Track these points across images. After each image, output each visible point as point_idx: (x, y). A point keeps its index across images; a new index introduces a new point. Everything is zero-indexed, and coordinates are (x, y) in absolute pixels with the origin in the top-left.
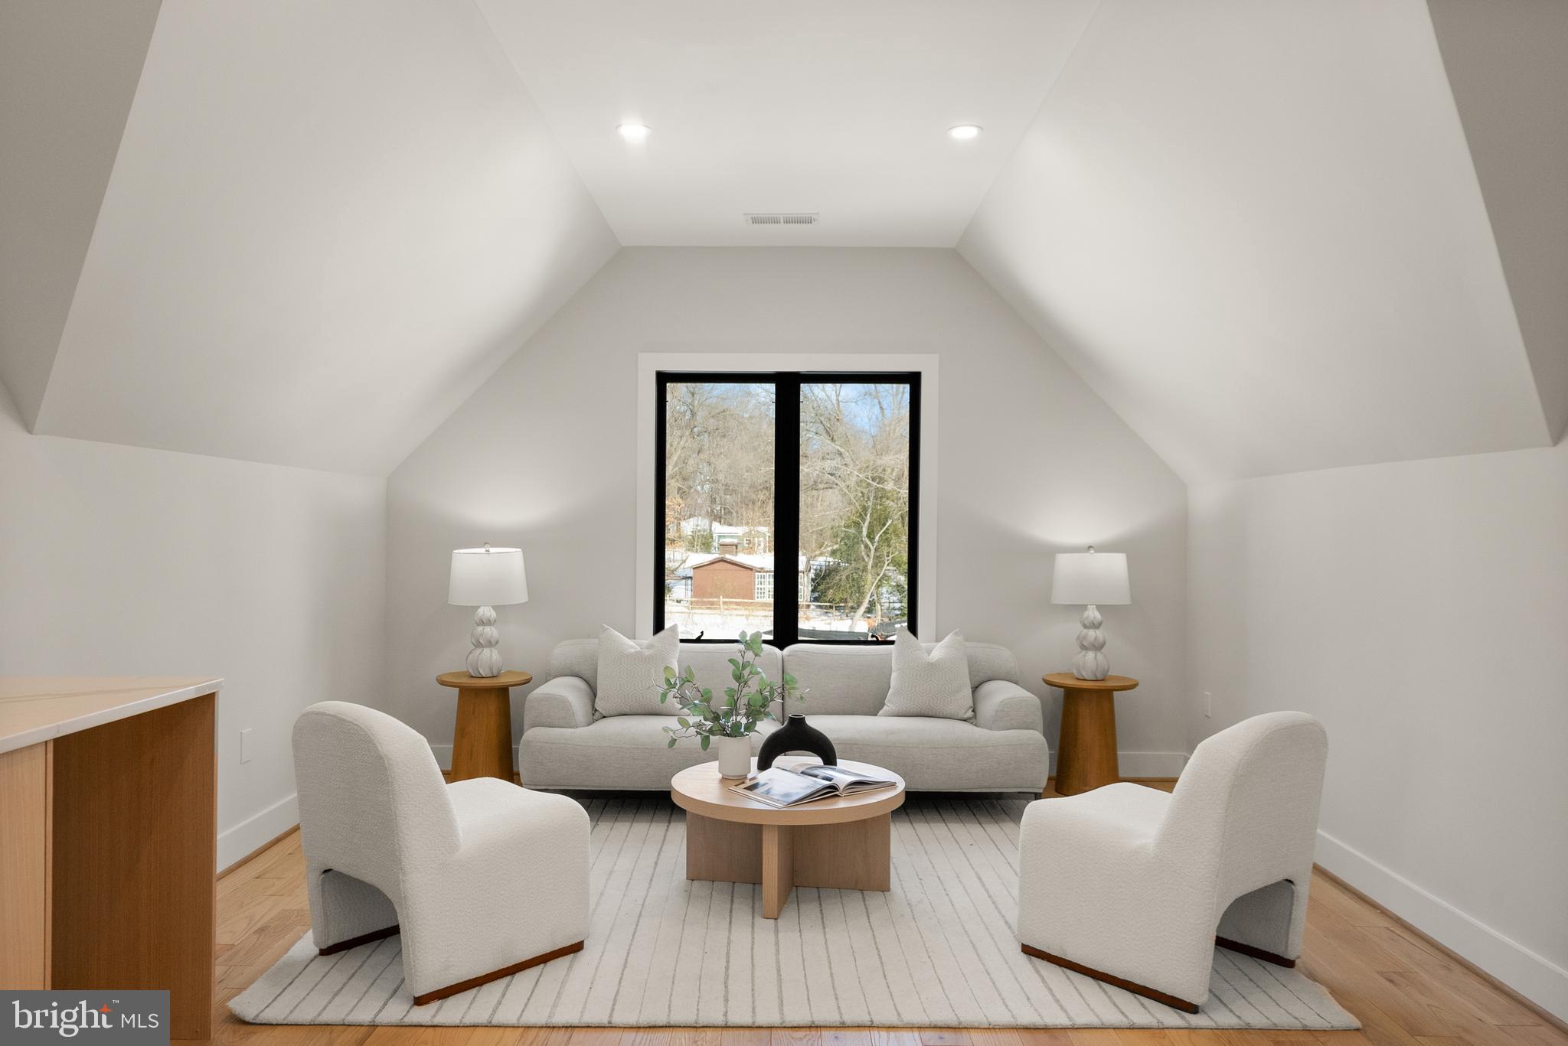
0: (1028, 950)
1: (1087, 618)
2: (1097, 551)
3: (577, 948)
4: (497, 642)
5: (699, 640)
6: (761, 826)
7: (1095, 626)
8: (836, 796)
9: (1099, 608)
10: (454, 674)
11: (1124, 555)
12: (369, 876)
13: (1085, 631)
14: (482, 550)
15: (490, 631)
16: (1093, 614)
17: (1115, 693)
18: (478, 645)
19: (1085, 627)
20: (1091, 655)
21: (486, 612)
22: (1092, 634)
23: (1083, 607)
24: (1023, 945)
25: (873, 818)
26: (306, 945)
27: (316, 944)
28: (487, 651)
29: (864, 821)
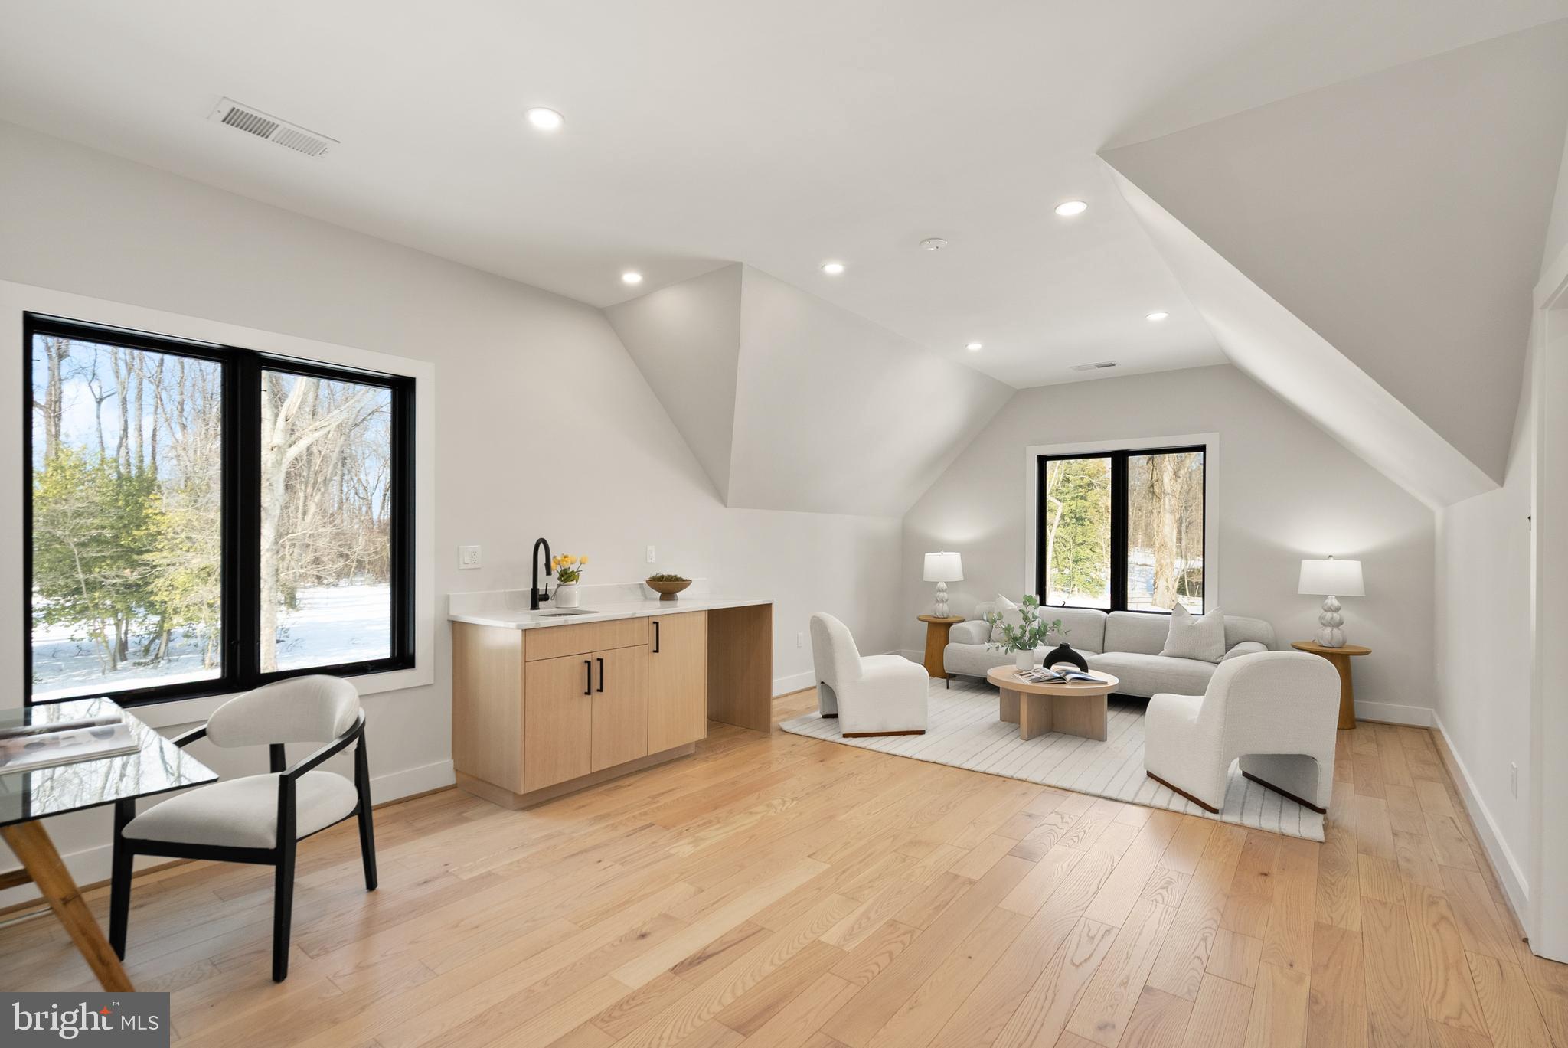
0: (1150, 775)
1: (1326, 604)
2: (1335, 559)
3: (922, 733)
4: (947, 601)
5: (1063, 606)
6: (1020, 692)
7: (1337, 610)
8: (1064, 683)
9: (1337, 597)
10: (926, 616)
11: (1359, 562)
12: (830, 685)
13: (1325, 613)
14: (940, 553)
15: (942, 595)
16: (1333, 602)
17: (1351, 656)
18: (938, 602)
19: (1325, 611)
20: (1329, 630)
21: (942, 585)
22: (1329, 615)
23: (1326, 597)
24: (1148, 772)
25: (1094, 696)
26: (818, 714)
27: (821, 713)
28: (941, 604)
29: (1090, 697)
